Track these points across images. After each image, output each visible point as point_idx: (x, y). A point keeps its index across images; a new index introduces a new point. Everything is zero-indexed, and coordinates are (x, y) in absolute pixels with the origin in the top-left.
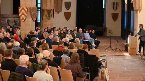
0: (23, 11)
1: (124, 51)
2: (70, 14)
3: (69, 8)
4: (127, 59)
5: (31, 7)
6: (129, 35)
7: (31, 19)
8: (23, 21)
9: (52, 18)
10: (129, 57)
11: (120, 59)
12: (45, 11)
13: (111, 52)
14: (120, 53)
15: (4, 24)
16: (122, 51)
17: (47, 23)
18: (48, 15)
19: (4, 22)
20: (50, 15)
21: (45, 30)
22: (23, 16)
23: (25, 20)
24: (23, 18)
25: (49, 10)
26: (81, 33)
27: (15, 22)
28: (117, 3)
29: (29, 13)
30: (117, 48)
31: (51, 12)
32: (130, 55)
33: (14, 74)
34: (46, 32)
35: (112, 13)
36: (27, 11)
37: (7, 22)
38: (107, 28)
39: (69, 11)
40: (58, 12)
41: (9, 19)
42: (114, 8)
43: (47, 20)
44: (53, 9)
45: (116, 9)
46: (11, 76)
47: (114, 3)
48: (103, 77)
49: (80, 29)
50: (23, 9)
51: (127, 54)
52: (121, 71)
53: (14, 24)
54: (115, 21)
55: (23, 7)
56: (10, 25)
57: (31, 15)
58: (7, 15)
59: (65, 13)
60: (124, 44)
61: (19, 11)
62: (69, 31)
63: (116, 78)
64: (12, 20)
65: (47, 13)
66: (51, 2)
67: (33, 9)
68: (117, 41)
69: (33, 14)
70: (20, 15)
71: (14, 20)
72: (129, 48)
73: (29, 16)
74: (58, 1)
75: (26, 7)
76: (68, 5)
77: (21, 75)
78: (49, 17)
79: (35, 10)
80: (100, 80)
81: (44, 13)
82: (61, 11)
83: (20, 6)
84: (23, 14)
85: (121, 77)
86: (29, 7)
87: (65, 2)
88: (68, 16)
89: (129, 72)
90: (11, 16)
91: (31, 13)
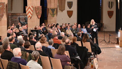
0: (29, 10)
1: (116, 43)
2: (72, 12)
3: (71, 7)
4: (117, 51)
5: (36, 6)
6: (120, 29)
7: (36, 17)
8: (30, 18)
9: (55, 16)
10: (119, 49)
11: (111, 50)
12: (50, 9)
13: (104, 44)
14: (112, 46)
15: (16, 21)
16: (114, 43)
17: (52, 20)
18: (52, 13)
19: (16, 19)
20: (54, 13)
21: (48, 26)
22: (29, 14)
23: (31, 18)
24: (29, 16)
25: (53, 9)
26: (79, 28)
27: (25, 20)
28: (112, 2)
29: (34, 11)
30: (109, 41)
31: (54, 11)
32: (120, 47)
33: (11, 63)
34: (50, 27)
35: (108, 11)
36: (32, 10)
37: (18, 20)
38: (104, 24)
39: (71, 10)
40: (62, 11)
41: (20, 17)
42: (109, 7)
43: (52, 17)
44: (57, 8)
45: (112, 7)
46: (9, 64)
47: (109, 2)
48: (93, 66)
49: (79, 25)
50: (29, 8)
51: (118, 46)
52: (109, 61)
53: (25, 21)
54: (110, 18)
55: (29, 7)
56: (21, 22)
57: (36, 13)
58: (18, 13)
59: (68, 12)
60: (116, 37)
61: (26, 10)
62: (69, 26)
63: (104, 67)
64: (23, 17)
65: (51, 12)
66: (54, 2)
67: (38, 8)
68: (110, 35)
69: (38, 12)
70: (27, 13)
71: (24, 17)
72: (119, 41)
73: (35, 14)
74: (62, 1)
75: (32, 7)
76: (70, 5)
77: (17, 64)
78: (53, 15)
79: (39, 9)
80: (90, 68)
81: (49, 12)
82: (64, 10)
83: (27, 6)
84: (29, 12)
85: (109, 66)
86: (34, 6)
87: (68, 2)
88: (70, 14)
89: (117, 62)
90: (21, 14)
91: (36, 11)
